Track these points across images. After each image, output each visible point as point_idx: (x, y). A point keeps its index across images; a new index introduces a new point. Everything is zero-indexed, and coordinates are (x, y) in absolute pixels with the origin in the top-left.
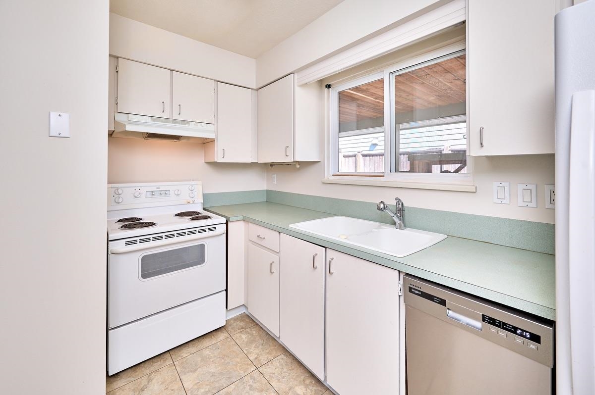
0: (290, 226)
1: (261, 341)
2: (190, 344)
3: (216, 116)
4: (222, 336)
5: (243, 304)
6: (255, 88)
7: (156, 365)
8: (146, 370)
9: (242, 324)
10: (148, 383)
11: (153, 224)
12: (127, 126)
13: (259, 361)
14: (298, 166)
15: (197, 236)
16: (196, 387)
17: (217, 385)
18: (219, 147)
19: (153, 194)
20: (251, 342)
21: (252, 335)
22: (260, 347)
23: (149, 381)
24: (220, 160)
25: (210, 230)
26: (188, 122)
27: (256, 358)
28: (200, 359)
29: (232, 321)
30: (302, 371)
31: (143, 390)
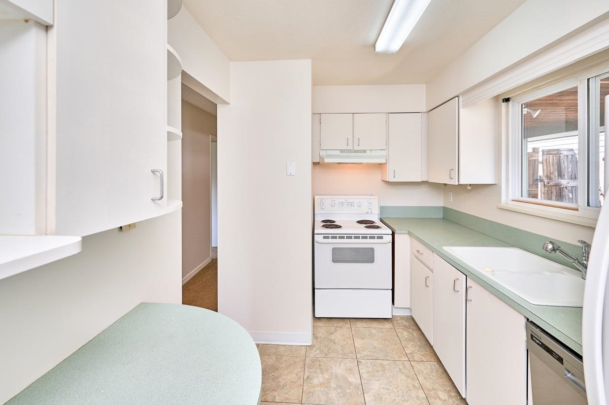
0: (443, 248)
1: (419, 343)
2: (364, 320)
3: (387, 143)
4: (388, 325)
5: (409, 307)
6: (425, 111)
7: (341, 324)
8: (336, 324)
9: (407, 324)
10: (335, 331)
11: (340, 227)
12: (325, 160)
13: (413, 356)
14: (470, 188)
15: (368, 240)
16: (361, 349)
17: (376, 355)
18: (390, 168)
19: (342, 204)
20: (411, 340)
21: (413, 335)
22: (417, 347)
23: (336, 331)
24: (392, 180)
25: (378, 238)
26: (365, 151)
27: (411, 353)
28: (368, 333)
29: (399, 318)
30: (450, 383)
31: (331, 334)
